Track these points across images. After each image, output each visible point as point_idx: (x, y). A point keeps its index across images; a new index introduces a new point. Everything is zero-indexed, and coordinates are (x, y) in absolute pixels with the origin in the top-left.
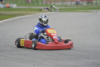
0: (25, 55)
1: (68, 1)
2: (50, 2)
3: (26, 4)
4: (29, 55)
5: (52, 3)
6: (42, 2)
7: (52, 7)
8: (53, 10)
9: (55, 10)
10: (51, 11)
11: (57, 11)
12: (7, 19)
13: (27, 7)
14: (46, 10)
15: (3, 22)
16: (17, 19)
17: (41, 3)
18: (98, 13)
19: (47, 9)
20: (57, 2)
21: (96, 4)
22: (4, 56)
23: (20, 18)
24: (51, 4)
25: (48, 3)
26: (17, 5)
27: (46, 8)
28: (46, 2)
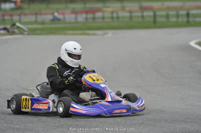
1: (46, 14)
2: (11, 15)
5: (16, 18)
7: (14, 25)
8: (16, 31)
9: (22, 32)
10: (13, 33)
11: (26, 33)
14: (2, 32)
18: (107, 36)
19: (5, 29)
20: (25, 15)
21: (103, 18)
24: (12, 20)
25: (6, 18)
27: (2, 27)
28: (3, 16)
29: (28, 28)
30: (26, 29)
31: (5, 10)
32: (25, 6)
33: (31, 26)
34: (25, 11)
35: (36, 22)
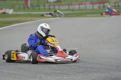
1: (75, 5)
2: (54, 6)
3: (24, 9)
5: (57, 7)
6: (44, 6)
7: (56, 11)
8: (57, 15)
9: (60, 16)
10: (55, 16)
11: (63, 16)
13: (26, 13)
14: (49, 16)
19: (50, 14)
20: (62, 5)
24: (54, 8)
26: (14, 11)
27: (48, 13)
28: (49, 6)
29: (64, 13)
30: (63, 14)
31: (50, 3)
33: (66, 12)
34: (62, 3)
35: (69, 10)
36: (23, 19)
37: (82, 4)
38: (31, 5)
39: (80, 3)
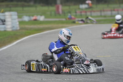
0: (56, 77)
1: (107, 11)
2: (86, 12)
3: (55, 15)
4: (61, 77)
5: (88, 14)
6: (76, 12)
7: (87, 18)
8: (89, 21)
9: (92, 22)
10: (87, 23)
11: (95, 23)
12: (33, 34)
13: (57, 20)
14: (80, 22)
15: (28, 38)
16: (45, 34)
17: (74, 14)
19: (82, 20)
20: (94, 11)
22: (30, 79)
23: (49, 32)
24: (86, 15)
25: (83, 14)
26: (46, 18)
27: (80, 19)
28: (81, 12)
29: (96, 20)
31: (82, 9)
32: (94, 6)
33: (98, 19)
34: (94, 10)
35: (101, 16)
36: (55, 25)
37: (114, 10)
38: (63, 11)
39: (112, 9)
